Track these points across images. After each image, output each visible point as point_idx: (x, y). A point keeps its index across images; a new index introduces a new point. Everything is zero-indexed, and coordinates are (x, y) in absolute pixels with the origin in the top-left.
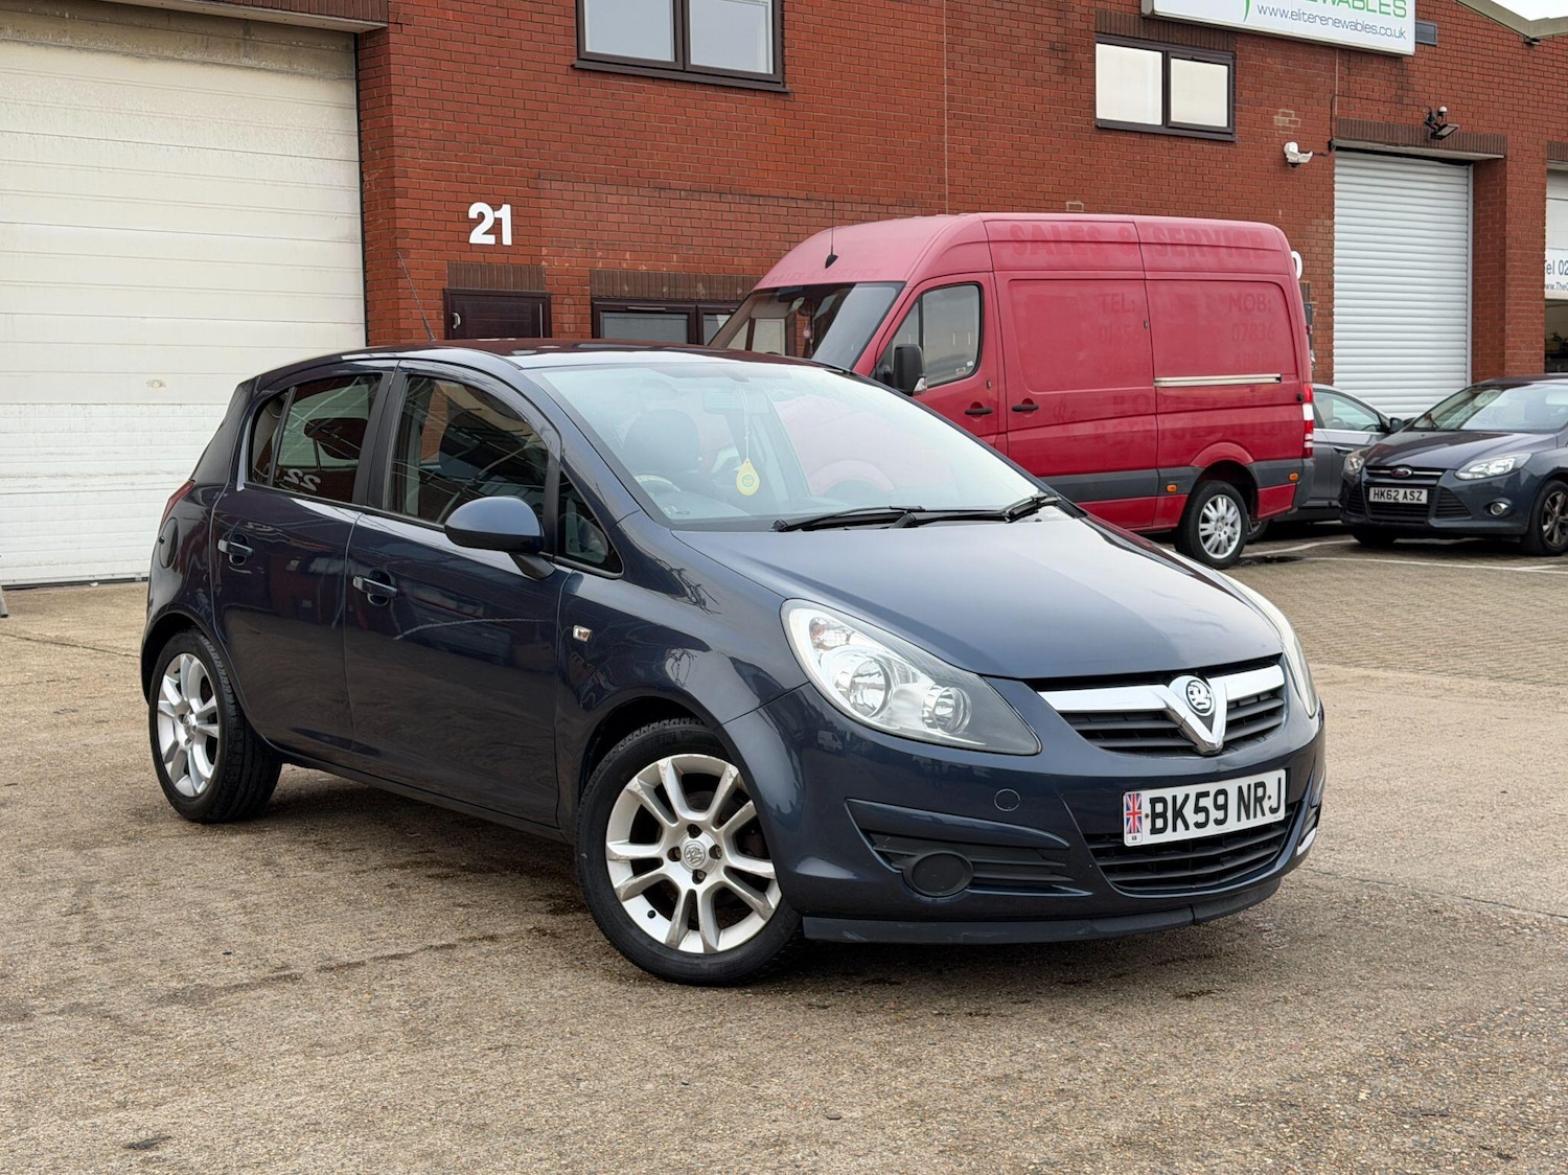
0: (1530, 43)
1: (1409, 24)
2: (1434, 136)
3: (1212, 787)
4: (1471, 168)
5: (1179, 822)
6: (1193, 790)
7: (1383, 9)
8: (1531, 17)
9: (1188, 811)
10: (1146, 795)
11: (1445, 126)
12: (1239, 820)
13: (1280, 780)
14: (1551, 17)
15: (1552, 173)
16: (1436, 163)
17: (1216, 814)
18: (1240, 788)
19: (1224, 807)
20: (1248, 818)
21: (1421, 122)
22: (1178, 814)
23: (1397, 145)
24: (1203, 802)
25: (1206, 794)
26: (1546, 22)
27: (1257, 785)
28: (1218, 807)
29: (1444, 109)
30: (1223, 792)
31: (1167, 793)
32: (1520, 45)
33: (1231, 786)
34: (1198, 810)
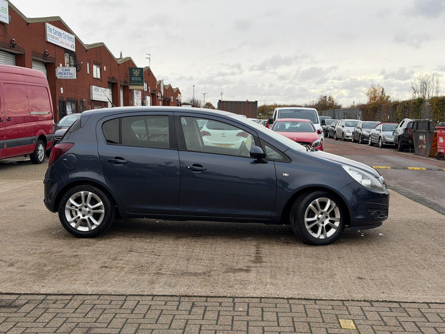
0: (28, 24)
1: (7, 15)
2: (13, 46)
4: (15, 55)
7: (3, 11)
8: (27, 17)
11: (16, 44)
14: (31, 18)
15: (33, 60)
16: (8, 53)
21: (9, 42)
23: (5, 48)
26: (30, 19)
29: (14, 39)
32: (26, 24)
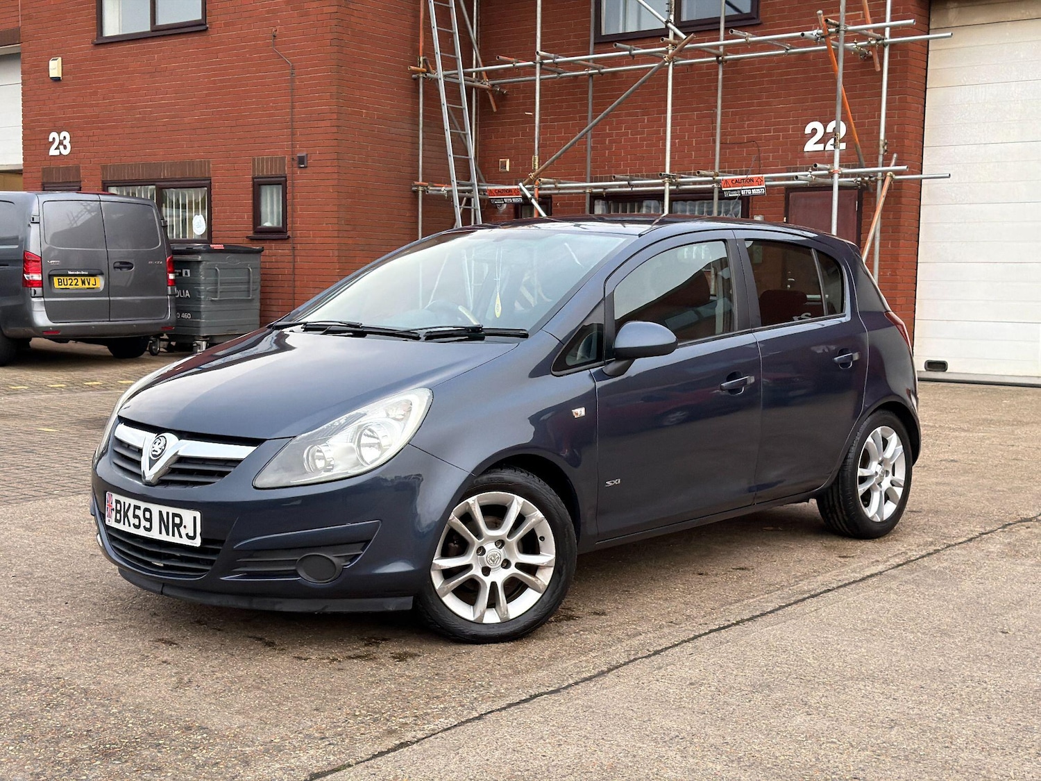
3: (143, 505)
5: (126, 519)
6: (134, 502)
9: (130, 514)
10: (115, 497)
12: (160, 533)
13: (195, 518)
17: (144, 523)
18: (160, 513)
19: (150, 520)
20: (168, 534)
22: (126, 515)
24: (137, 512)
25: (139, 508)
27: (175, 515)
28: (146, 519)
30: (149, 511)
31: (122, 499)
33: (155, 509)
34: (135, 516)
